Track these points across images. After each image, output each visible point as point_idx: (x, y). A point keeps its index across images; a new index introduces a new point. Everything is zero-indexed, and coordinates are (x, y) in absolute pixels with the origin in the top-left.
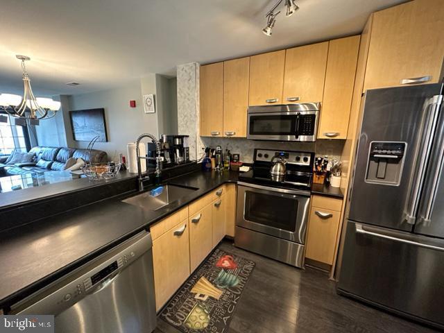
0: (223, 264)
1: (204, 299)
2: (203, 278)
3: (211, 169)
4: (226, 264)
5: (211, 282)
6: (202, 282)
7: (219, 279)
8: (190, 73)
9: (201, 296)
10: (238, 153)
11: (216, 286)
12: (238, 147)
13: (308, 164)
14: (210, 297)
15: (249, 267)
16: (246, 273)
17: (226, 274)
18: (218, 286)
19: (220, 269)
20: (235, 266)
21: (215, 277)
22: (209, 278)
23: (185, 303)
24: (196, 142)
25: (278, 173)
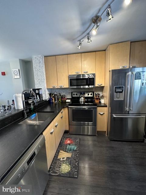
0: (67, 143)
1: (65, 159)
2: (61, 151)
3: (53, 103)
4: (69, 142)
5: (65, 151)
6: (61, 153)
7: (68, 149)
8: (40, 60)
9: (63, 158)
10: (64, 94)
11: (68, 152)
12: (64, 92)
13: (92, 96)
14: (67, 158)
15: (78, 140)
16: (78, 143)
17: (70, 146)
18: (69, 152)
19: (67, 145)
20: (72, 142)
21: (66, 149)
22: (64, 150)
23: (57, 164)
24: (45, 91)
25: (82, 101)
